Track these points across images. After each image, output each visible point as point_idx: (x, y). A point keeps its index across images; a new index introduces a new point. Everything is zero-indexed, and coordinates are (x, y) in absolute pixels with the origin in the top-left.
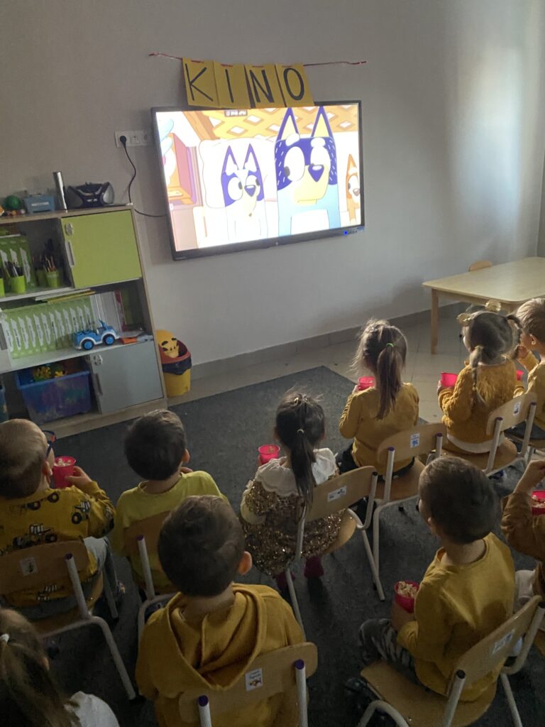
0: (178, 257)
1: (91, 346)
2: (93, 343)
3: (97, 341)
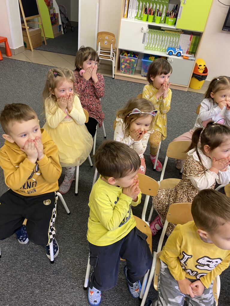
1: (171, 54)
3: (174, 53)
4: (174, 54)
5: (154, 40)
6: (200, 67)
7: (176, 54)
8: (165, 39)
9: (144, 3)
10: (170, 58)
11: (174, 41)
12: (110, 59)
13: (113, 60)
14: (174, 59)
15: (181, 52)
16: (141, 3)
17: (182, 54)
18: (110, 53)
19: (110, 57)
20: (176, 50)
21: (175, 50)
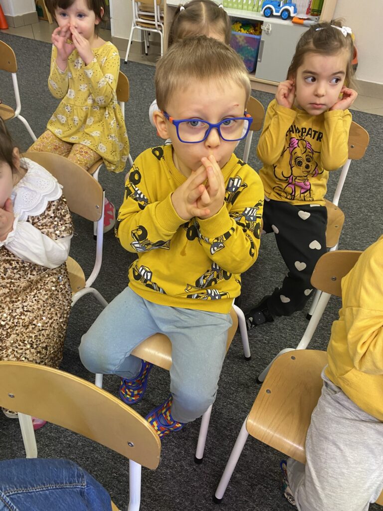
1: (269, 15)
2: (272, 12)
3: (277, 12)
4: (275, 14)
7: (279, 14)
10: (267, 23)
12: (155, 29)
13: (161, 31)
14: (273, 24)
15: (291, 9)
17: (292, 15)
18: (153, 17)
19: (154, 25)
20: (281, 6)
21: (279, 6)
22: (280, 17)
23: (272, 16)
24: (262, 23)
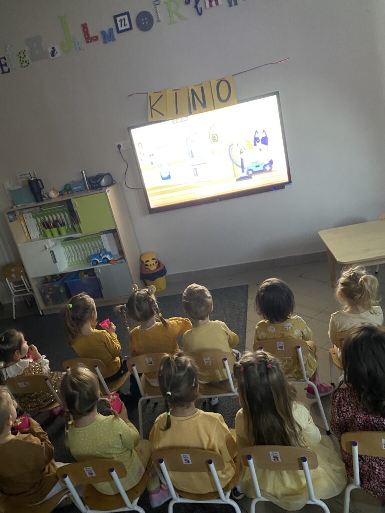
0: (153, 211)
2: (97, 261)
4: (99, 262)
5: (73, 253)
6: (147, 263)
7: (101, 261)
8: (85, 246)
9: (42, 218)
10: (96, 268)
11: (97, 245)
12: (28, 292)
13: (33, 293)
14: (100, 268)
15: (108, 256)
16: (38, 220)
17: (109, 259)
18: (24, 286)
20: (101, 256)
22: (103, 263)
23: (97, 263)
24: (93, 269)
